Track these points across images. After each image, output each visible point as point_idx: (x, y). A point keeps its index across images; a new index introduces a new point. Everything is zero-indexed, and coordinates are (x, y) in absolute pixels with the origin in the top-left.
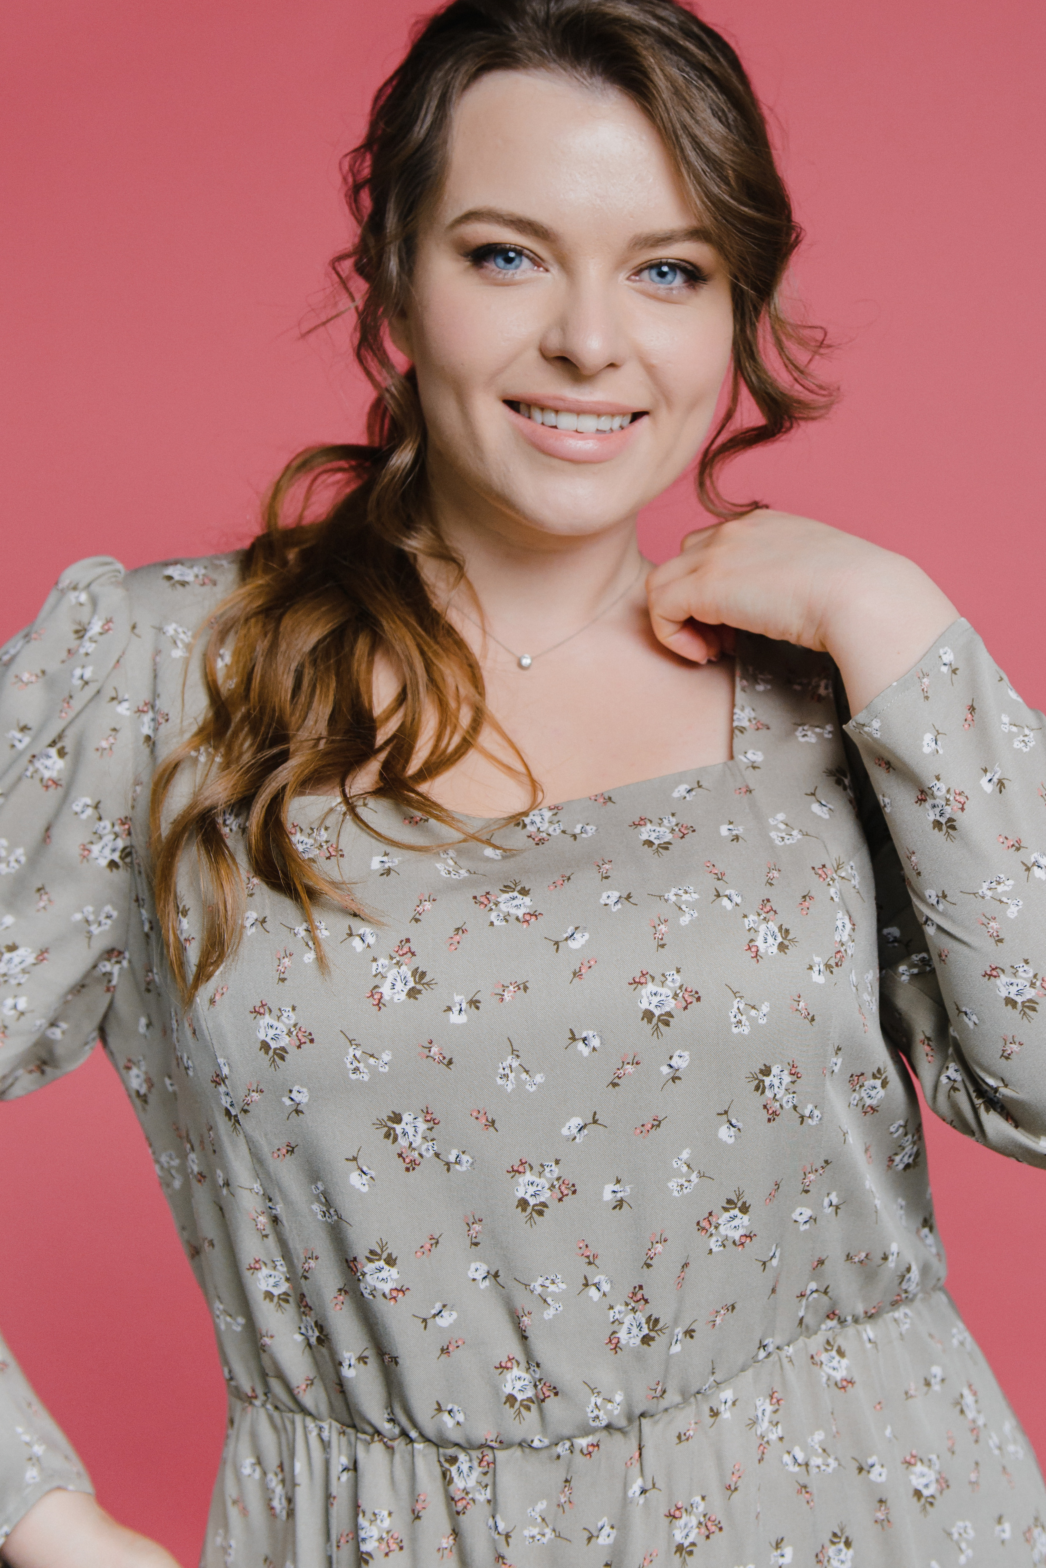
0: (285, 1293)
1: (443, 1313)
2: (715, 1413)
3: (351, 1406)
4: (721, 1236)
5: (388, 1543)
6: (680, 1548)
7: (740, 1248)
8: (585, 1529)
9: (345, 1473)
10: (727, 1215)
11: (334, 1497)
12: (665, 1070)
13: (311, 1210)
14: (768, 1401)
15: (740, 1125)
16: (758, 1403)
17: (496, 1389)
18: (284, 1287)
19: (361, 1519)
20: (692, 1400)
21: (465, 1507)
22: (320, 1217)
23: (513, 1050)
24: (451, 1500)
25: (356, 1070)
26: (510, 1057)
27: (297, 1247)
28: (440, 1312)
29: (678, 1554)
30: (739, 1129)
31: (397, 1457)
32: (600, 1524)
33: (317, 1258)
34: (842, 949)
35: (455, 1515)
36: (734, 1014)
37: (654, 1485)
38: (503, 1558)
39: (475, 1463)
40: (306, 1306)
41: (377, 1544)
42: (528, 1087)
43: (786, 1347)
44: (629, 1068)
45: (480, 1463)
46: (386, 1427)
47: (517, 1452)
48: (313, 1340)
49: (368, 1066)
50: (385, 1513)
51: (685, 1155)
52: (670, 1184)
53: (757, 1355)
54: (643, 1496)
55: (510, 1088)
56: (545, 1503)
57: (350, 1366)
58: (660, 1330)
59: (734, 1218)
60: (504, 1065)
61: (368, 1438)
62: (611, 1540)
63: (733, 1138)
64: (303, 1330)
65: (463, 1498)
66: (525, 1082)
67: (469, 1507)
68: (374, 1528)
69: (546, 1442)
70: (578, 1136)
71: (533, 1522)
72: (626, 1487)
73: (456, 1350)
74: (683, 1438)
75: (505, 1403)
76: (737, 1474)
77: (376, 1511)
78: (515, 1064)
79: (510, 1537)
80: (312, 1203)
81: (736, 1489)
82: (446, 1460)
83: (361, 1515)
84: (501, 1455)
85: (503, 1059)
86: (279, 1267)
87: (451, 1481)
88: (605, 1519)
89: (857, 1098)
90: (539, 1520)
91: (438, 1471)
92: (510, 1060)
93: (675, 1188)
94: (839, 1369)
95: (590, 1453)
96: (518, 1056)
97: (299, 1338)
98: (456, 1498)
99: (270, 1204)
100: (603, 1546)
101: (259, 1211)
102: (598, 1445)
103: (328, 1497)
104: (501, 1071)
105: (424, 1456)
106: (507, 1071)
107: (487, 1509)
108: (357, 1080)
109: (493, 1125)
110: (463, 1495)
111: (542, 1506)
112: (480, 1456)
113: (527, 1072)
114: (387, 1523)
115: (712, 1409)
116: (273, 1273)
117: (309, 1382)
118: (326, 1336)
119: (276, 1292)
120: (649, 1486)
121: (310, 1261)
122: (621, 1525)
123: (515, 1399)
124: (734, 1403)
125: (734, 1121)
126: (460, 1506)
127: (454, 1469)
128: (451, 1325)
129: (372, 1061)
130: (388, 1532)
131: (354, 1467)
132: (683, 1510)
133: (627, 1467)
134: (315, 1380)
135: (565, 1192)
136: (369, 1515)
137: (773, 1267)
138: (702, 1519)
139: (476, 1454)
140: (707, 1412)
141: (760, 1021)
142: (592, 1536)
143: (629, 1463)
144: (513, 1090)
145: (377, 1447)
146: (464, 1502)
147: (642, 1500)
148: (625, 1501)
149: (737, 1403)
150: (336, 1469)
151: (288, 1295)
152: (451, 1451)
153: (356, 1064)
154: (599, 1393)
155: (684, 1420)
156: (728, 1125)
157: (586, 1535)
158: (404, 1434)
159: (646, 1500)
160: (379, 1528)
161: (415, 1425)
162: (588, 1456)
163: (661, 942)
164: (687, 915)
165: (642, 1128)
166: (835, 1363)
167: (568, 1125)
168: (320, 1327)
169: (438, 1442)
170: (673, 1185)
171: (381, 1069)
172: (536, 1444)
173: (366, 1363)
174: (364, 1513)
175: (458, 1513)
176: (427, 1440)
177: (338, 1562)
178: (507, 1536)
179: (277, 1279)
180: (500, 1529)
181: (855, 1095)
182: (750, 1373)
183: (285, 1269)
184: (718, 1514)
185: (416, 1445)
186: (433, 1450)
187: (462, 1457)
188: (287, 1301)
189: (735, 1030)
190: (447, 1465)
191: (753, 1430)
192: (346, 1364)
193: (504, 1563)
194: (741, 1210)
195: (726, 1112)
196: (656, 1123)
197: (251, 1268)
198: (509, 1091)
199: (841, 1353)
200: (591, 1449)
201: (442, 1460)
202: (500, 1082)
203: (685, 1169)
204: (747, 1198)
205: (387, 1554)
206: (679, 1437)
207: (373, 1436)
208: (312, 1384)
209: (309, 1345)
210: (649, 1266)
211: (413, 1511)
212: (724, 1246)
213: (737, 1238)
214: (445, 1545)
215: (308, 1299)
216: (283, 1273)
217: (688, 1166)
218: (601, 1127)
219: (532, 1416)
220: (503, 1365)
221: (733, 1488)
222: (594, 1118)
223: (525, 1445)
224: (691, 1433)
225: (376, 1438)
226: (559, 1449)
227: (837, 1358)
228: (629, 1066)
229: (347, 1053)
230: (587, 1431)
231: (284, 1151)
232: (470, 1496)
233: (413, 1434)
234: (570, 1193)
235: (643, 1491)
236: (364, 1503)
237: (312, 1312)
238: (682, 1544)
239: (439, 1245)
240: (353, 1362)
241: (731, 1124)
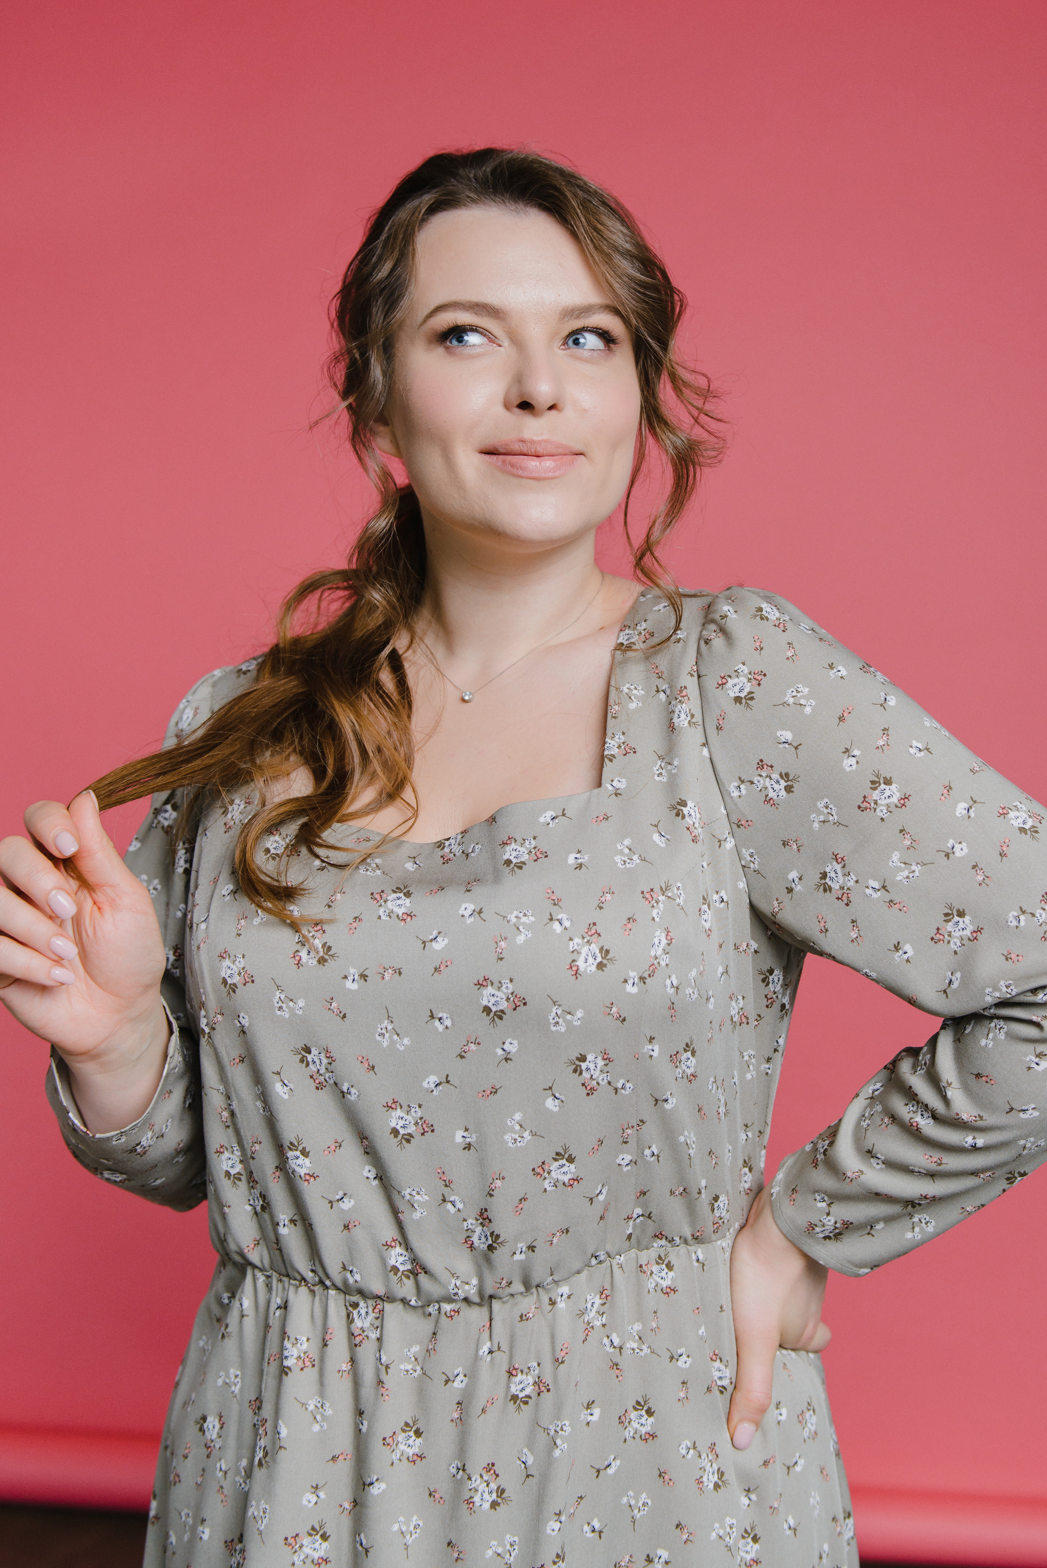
0: (239, 1173)
1: (344, 1199)
2: (553, 1303)
3: (285, 1257)
4: (553, 1179)
5: (304, 1361)
6: (514, 1398)
7: (570, 1188)
8: (443, 1373)
9: (278, 1310)
10: (556, 1164)
11: (270, 1327)
12: (500, 1052)
13: (256, 1105)
14: (598, 1296)
15: (563, 1098)
16: (589, 1297)
17: (384, 1261)
18: (239, 1168)
19: (286, 1342)
20: (534, 1290)
21: (361, 1342)
22: (261, 1111)
23: (389, 1017)
24: (351, 1335)
25: (280, 1008)
26: (386, 1021)
27: (248, 1135)
28: (342, 1198)
29: (512, 1402)
30: (562, 1101)
31: (317, 1298)
32: (456, 1372)
33: (260, 1143)
34: (656, 962)
35: (353, 1346)
36: (552, 1017)
37: (499, 1348)
38: (383, 1383)
39: (370, 1309)
40: (254, 1181)
41: (296, 1361)
42: (398, 1046)
43: (618, 1257)
44: (473, 1047)
45: (374, 1310)
46: (309, 1275)
47: (399, 1306)
48: (259, 1208)
49: (288, 1007)
50: (305, 1339)
51: (518, 1116)
52: (506, 1137)
53: (590, 1262)
54: (490, 1355)
55: (385, 1044)
56: (418, 1347)
57: (284, 1225)
58: (501, 1243)
59: (563, 1166)
60: (382, 1026)
61: (298, 1283)
62: (463, 1385)
63: (558, 1107)
64: (251, 1202)
65: (360, 1335)
66: (396, 1042)
67: (364, 1341)
68: (294, 1349)
69: (420, 1303)
70: (435, 1090)
71: (408, 1360)
72: (477, 1348)
73: (354, 1228)
74: (524, 1318)
75: (390, 1271)
76: (565, 1351)
77: (298, 1337)
78: (390, 1027)
79: (389, 1368)
80: (256, 1101)
81: (563, 1362)
82: (351, 1305)
83: (286, 1339)
84: (388, 1307)
85: (382, 1022)
86: (236, 1152)
87: (352, 1321)
88: (460, 1369)
89: (681, 1072)
90: (413, 1359)
91: (344, 1313)
92: (386, 1023)
93: (510, 1140)
94: (668, 1279)
95: (451, 1316)
96: (392, 1022)
97: (249, 1208)
98: (355, 1334)
99: (229, 1101)
100: (457, 1388)
101: (223, 1107)
102: (458, 1312)
103: (267, 1327)
104: (379, 1030)
105: (336, 1300)
106: (384, 1031)
107: (375, 1345)
108: (281, 1015)
109: (373, 1070)
110: (361, 1332)
111: (415, 1349)
112: (374, 1304)
113: (398, 1035)
114: (305, 1346)
115: (550, 1299)
116: (231, 1156)
117: (256, 1242)
118: (268, 1203)
119: (233, 1172)
120: (495, 1348)
121: (256, 1145)
122: (471, 1375)
123: (398, 1270)
124: (569, 1297)
125: (557, 1095)
126: (358, 1340)
127: (355, 1312)
128: (350, 1209)
129: (291, 1004)
130: (305, 1353)
131: (285, 1306)
132: (519, 1371)
133: (480, 1333)
134: (261, 1241)
135: (426, 1129)
136: (292, 1339)
137: (599, 1201)
138: (537, 1380)
139: (371, 1303)
140: (547, 1301)
141: (575, 1023)
142: (449, 1380)
143: (482, 1330)
144: (388, 1046)
145: (303, 1290)
146: (361, 1338)
147: (489, 1359)
148: (476, 1357)
149: (571, 1297)
150: (273, 1306)
151: (242, 1175)
152: (355, 1299)
153: (280, 1004)
154: (458, 1277)
155: (527, 1304)
156: (553, 1097)
157: (445, 1378)
158: (321, 1282)
159: (492, 1359)
160: (298, 1350)
161: (328, 1277)
162: (450, 1319)
163: (501, 956)
164: (523, 935)
165: (483, 1093)
166: (663, 1274)
167: (427, 1080)
168: (263, 1197)
169: (345, 1289)
170: (508, 1137)
171: (297, 1012)
172: (413, 1303)
173: (295, 1225)
174: (289, 1337)
175: (356, 1345)
176: (338, 1289)
177: (267, 1375)
178: (387, 1367)
179: (234, 1162)
180: (383, 1361)
181: (678, 1070)
182: (585, 1274)
183: (239, 1153)
184: (548, 1379)
185: (330, 1291)
186: (342, 1296)
187: (362, 1304)
188: (240, 1180)
189: (553, 1029)
190: (351, 1309)
191: (582, 1318)
192: (281, 1224)
193: (383, 1387)
194: (567, 1160)
195: (550, 1088)
196: (494, 1090)
197: (218, 1152)
198: (385, 1046)
199: (670, 1267)
200: (452, 1313)
201: (348, 1304)
202: (378, 1038)
203: (517, 1127)
204: (573, 1151)
205: (302, 1369)
206: (521, 1317)
207: (301, 1281)
208: (258, 1244)
209: (256, 1213)
210: (491, 1195)
211: (324, 1339)
212: (556, 1187)
213: (566, 1181)
214: (344, 1369)
215: (255, 1175)
216: (238, 1156)
217: (521, 1126)
218: (452, 1087)
219: (409, 1283)
220: (389, 1243)
221: (560, 1361)
222: (447, 1079)
223: (404, 1301)
224: (531, 1315)
225: (303, 1283)
226: (430, 1309)
227: (666, 1270)
228: (472, 1045)
229: (275, 995)
230: (449, 1300)
231: (237, 1060)
232: (366, 1333)
233: (328, 1283)
234: (430, 1131)
235: (491, 1352)
236: (289, 1330)
237: (258, 1185)
238: (517, 1396)
239: (341, 1148)
240: (286, 1222)
241: (555, 1097)
